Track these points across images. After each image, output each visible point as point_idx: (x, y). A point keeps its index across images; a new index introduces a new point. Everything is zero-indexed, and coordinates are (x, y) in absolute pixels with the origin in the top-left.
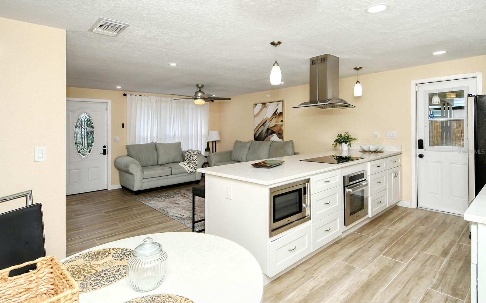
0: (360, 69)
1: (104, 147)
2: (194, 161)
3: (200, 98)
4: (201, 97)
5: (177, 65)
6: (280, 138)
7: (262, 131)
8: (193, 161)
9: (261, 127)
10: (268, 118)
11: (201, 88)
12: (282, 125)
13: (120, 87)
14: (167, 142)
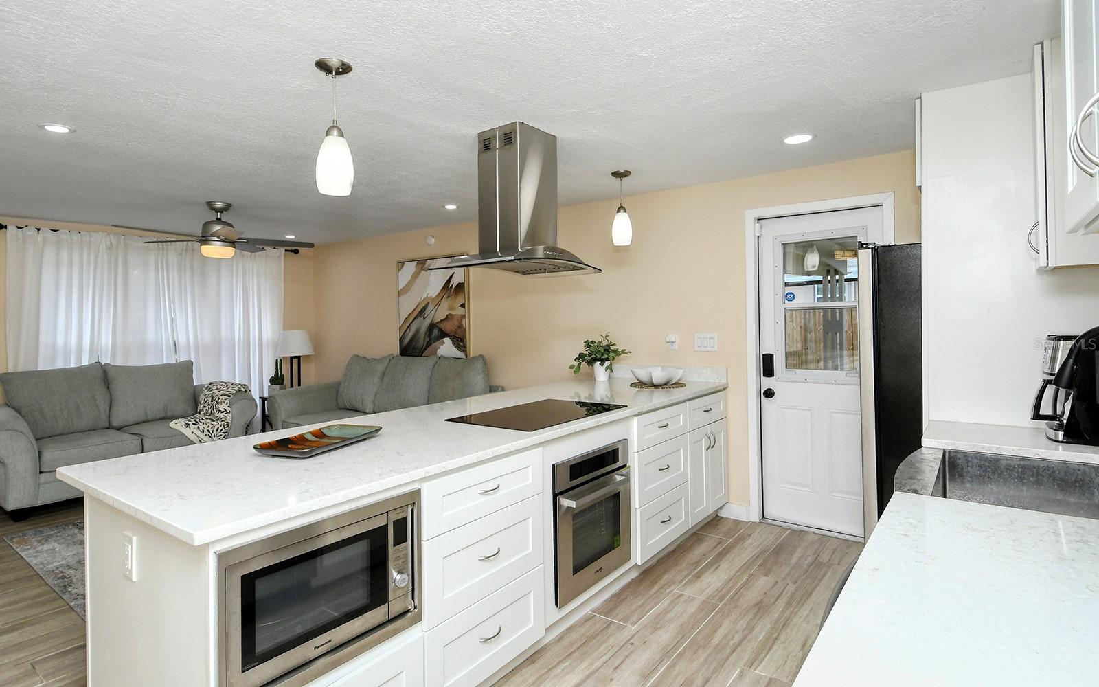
0: (626, 176)
2: (221, 415)
3: (216, 239)
4: (218, 237)
5: (74, 131)
8: (216, 415)
11: (221, 212)
12: (464, 316)
14: (150, 361)
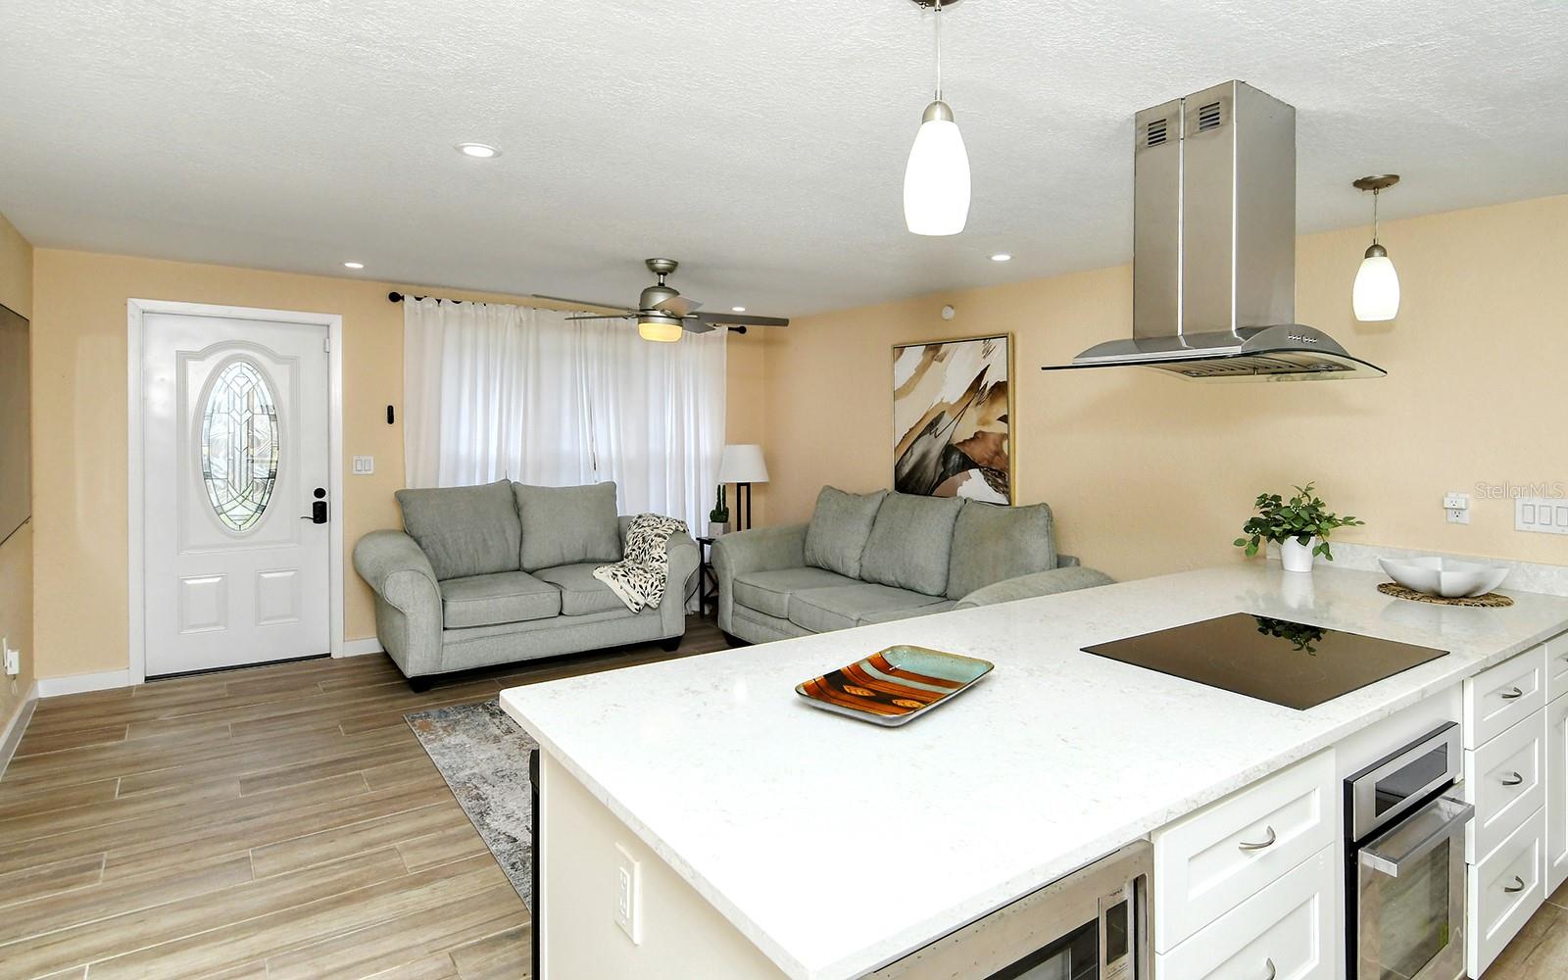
0: (1388, 185)
1: (320, 493)
2: (655, 564)
3: (658, 313)
4: (662, 311)
5: (498, 154)
6: (996, 487)
7: (924, 456)
9: (919, 437)
10: (948, 404)
11: (665, 274)
12: (1005, 436)
13: (360, 266)
14: (565, 482)
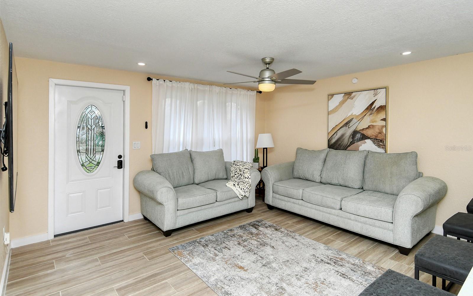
1: (120, 157)
2: (247, 180)
3: (267, 80)
6: (379, 146)
7: (343, 136)
8: (244, 179)
9: (341, 128)
10: (355, 115)
11: (269, 64)
12: (385, 126)
13: (143, 65)
